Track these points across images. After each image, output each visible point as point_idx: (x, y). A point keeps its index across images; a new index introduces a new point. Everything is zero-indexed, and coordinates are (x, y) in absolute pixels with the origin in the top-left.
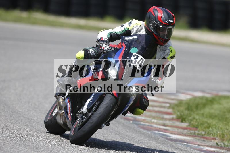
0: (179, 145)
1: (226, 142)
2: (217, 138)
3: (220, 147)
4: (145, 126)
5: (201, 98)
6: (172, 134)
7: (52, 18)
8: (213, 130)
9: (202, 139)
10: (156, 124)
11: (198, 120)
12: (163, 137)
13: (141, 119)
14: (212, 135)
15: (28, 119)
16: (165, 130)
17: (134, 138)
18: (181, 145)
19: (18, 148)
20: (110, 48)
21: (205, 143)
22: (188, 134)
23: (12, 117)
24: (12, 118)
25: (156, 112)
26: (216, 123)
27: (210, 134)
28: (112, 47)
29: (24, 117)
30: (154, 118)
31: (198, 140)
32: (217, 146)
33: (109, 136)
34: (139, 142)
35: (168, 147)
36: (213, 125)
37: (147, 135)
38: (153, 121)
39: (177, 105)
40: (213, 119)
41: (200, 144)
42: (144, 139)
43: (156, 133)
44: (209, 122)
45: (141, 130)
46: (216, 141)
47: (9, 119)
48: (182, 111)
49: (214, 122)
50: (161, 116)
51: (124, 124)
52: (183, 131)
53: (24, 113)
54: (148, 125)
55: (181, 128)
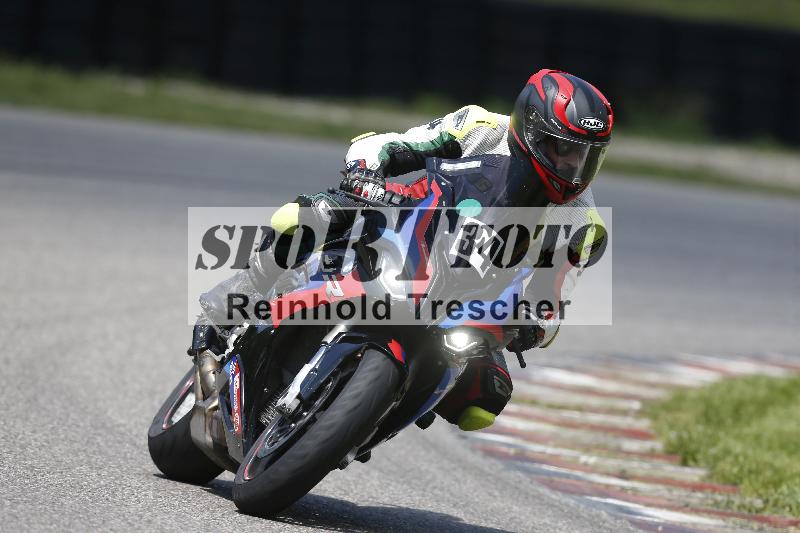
4: (556, 479)
5: (753, 381)
6: (649, 505)
7: (232, 101)
8: (792, 493)
9: (755, 524)
10: (593, 469)
11: (741, 459)
12: (617, 518)
13: (543, 453)
14: (791, 509)
16: (622, 493)
17: (518, 520)
20: (388, 196)
22: (708, 505)
23: (93, 444)
24: (94, 448)
25: (594, 428)
27: (784, 507)
28: (393, 194)
30: (588, 449)
31: (742, 527)
36: (793, 476)
37: (562, 510)
38: (584, 459)
39: (667, 407)
40: (791, 453)
42: (553, 524)
43: (595, 505)
44: (778, 463)
45: (544, 491)
47: (85, 451)
48: (686, 428)
50: (611, 441)
51: (482, 471)
52: (687, 496)
53: (135, 432)
54: (567, 476)
55: (683, 485)
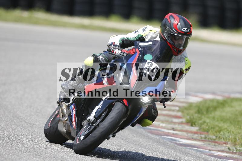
0: (189, 150)
1: (238, 147)
2: (229, 143)
3: (231, 151)
4: (153, 131)
5: (212, 100)
7: (54, 18)
8: (224, 134)
9: (213, 144)
10: (164, 128)
11: (209, 124)
12: (172, 142)
15: (30, 124)
16: (174, 135)
17: (141, 143)
18: (190, 151)
19: (20, 155)
20: (122, 54)
21: (216, 148)
22: (199, 138)
24: (13, 123)
26: (228, 126)
27: (222, 139)
28: (124, 53)
29: (25, 122)
30: (163, 122)
31: (209, 145)
32: (229, 150)
33: (115, 141)
34: (147, 147)
35: (177, 152)
36: (224, 129)
37: (155, 140)
38: (161, 125)
39: (186, 108)
40: (224, 122)
41: (211, 148)
42: (152, 145)
43: (164, 138)
44: (220, 125)
45: (149, 134)
46: (228, 145)
47: (10, 124)
48: (192, 115)
49: (225, 126)
50: (170, 119)
52: (193, 136)
53: (25, 118)
54: (157, 130)
55: (191, 132)
